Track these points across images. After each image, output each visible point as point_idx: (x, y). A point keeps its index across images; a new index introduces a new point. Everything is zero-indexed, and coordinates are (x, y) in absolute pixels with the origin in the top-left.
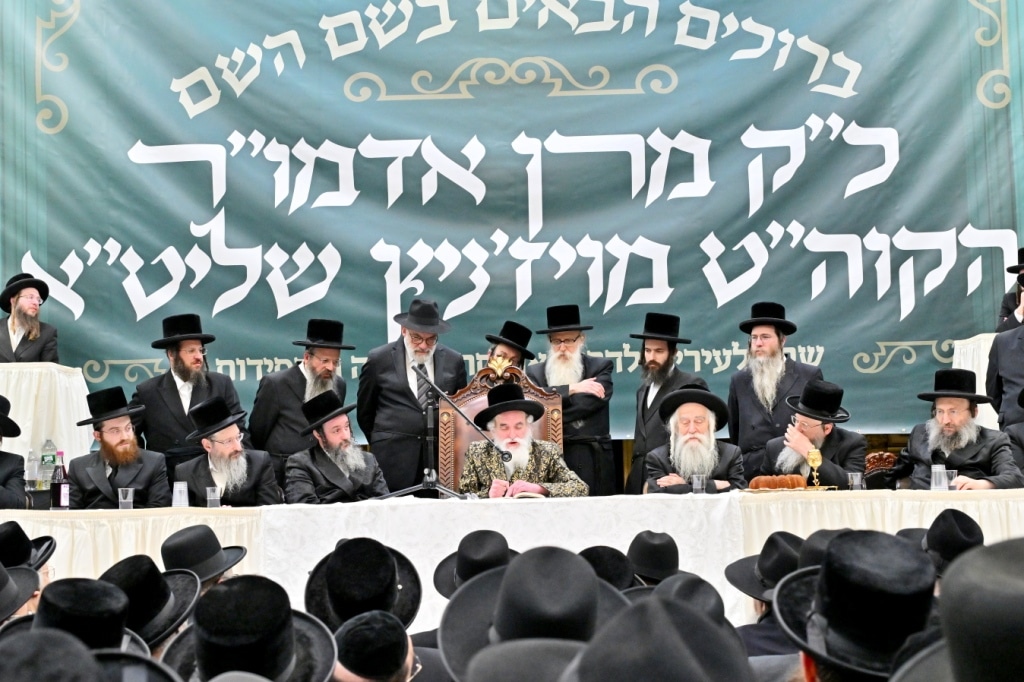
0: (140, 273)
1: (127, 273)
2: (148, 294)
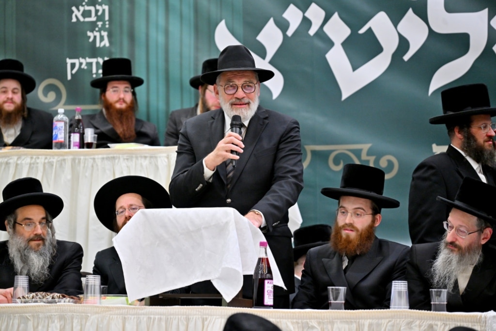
0: (345, 44)
1: (331, 44)
2: (354, 69)
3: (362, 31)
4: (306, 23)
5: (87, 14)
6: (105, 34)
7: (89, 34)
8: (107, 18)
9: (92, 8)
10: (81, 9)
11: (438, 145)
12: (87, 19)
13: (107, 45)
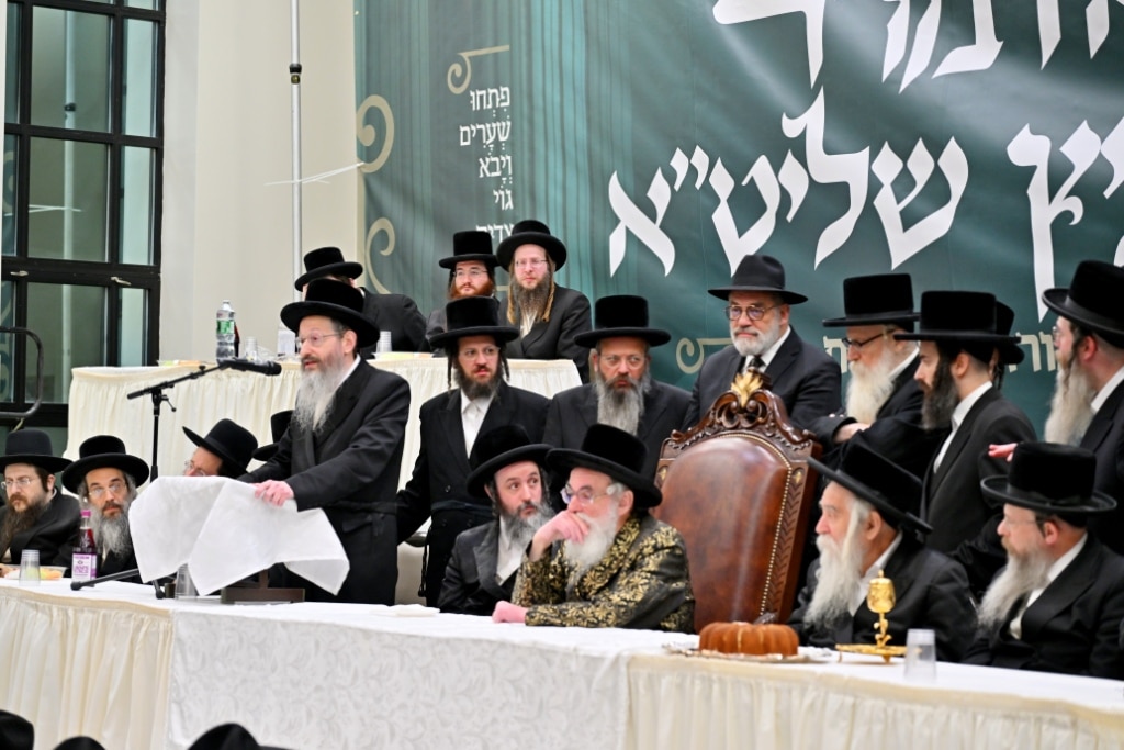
0: (731, 201)
1: (718, 201)
2: (740, 234)
3: (745, 183)
4: (693, 171)
5: (492, 167)
6: (509, 192)
7: (496, 193)
8: (510, 172)
9: (496, 159)
10: (487, 160)
11: (829, 338)
12: (494, 174)
13: (512, 207)
